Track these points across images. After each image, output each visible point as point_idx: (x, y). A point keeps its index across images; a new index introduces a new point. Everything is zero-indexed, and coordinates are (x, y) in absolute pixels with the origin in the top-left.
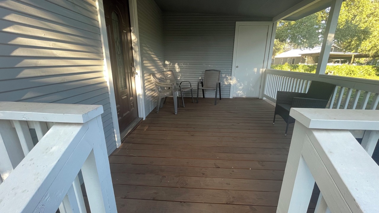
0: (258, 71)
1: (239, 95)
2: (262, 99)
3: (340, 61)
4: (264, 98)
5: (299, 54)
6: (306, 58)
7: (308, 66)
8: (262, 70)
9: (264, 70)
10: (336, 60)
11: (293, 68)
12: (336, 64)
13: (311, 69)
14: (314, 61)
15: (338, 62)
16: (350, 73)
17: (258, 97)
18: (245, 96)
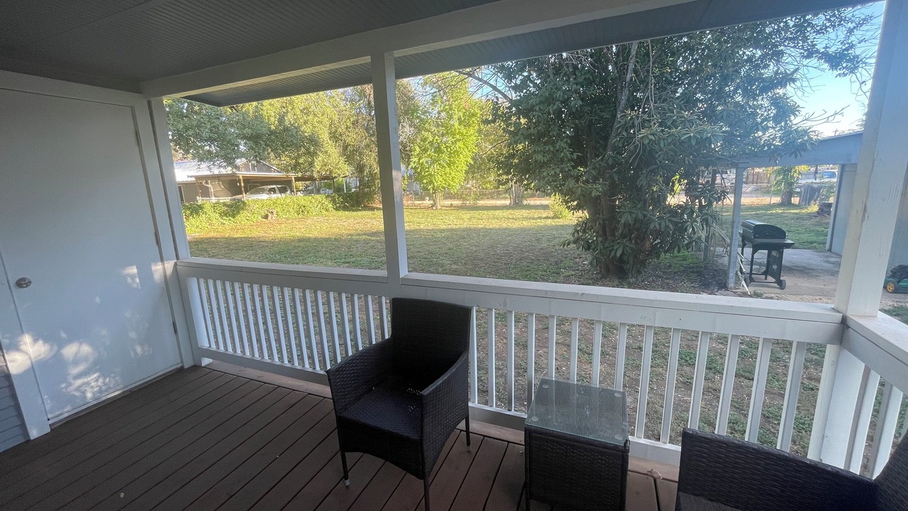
0: (145, 274)
1: (88, 400)
2: (196, 367)
3: (277, 189)
4: (206, 361)
5: (188, 177)
6: (210, 186)
7: (225, 204)
8: (161, 270)
9: (169, 266)
10: (269, 187)
11: (192, 213)
12: (274, 196)
13: (233, 211)
14: (229, 190)
15: (273, 190)
16: (301, 210)
17: (179, 366)
18: (121, 386)
